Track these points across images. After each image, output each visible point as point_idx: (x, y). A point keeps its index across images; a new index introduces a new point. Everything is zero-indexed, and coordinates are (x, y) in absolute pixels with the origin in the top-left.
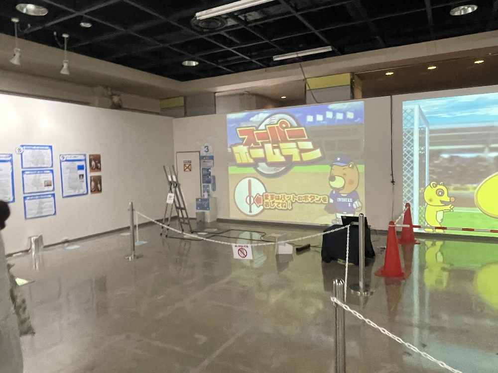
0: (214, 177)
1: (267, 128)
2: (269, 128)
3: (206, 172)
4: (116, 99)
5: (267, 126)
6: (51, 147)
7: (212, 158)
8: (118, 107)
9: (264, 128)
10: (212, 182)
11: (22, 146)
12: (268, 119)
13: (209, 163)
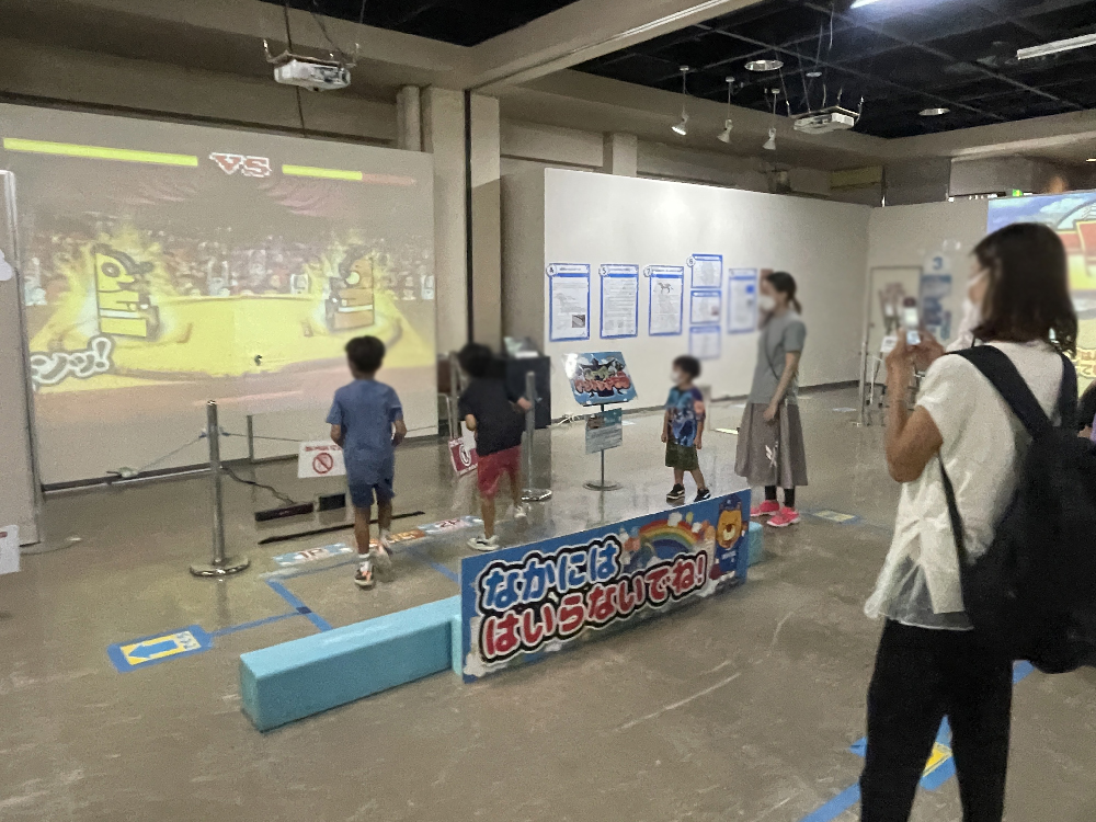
0: (948, 315)
1: (1078, 228)
2: (1082, 226)
3: (930, 305)
4: (783, 177)
5: (1078, 224)
6: (721, 257)
7: (947, 279)
8: (784, 189)
9: (1071, 226)
10: (944, 322)
11: (694, 255)
12: (1084, 209)
13: (939, 289)
